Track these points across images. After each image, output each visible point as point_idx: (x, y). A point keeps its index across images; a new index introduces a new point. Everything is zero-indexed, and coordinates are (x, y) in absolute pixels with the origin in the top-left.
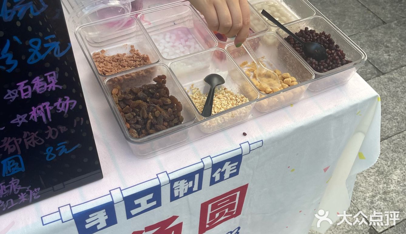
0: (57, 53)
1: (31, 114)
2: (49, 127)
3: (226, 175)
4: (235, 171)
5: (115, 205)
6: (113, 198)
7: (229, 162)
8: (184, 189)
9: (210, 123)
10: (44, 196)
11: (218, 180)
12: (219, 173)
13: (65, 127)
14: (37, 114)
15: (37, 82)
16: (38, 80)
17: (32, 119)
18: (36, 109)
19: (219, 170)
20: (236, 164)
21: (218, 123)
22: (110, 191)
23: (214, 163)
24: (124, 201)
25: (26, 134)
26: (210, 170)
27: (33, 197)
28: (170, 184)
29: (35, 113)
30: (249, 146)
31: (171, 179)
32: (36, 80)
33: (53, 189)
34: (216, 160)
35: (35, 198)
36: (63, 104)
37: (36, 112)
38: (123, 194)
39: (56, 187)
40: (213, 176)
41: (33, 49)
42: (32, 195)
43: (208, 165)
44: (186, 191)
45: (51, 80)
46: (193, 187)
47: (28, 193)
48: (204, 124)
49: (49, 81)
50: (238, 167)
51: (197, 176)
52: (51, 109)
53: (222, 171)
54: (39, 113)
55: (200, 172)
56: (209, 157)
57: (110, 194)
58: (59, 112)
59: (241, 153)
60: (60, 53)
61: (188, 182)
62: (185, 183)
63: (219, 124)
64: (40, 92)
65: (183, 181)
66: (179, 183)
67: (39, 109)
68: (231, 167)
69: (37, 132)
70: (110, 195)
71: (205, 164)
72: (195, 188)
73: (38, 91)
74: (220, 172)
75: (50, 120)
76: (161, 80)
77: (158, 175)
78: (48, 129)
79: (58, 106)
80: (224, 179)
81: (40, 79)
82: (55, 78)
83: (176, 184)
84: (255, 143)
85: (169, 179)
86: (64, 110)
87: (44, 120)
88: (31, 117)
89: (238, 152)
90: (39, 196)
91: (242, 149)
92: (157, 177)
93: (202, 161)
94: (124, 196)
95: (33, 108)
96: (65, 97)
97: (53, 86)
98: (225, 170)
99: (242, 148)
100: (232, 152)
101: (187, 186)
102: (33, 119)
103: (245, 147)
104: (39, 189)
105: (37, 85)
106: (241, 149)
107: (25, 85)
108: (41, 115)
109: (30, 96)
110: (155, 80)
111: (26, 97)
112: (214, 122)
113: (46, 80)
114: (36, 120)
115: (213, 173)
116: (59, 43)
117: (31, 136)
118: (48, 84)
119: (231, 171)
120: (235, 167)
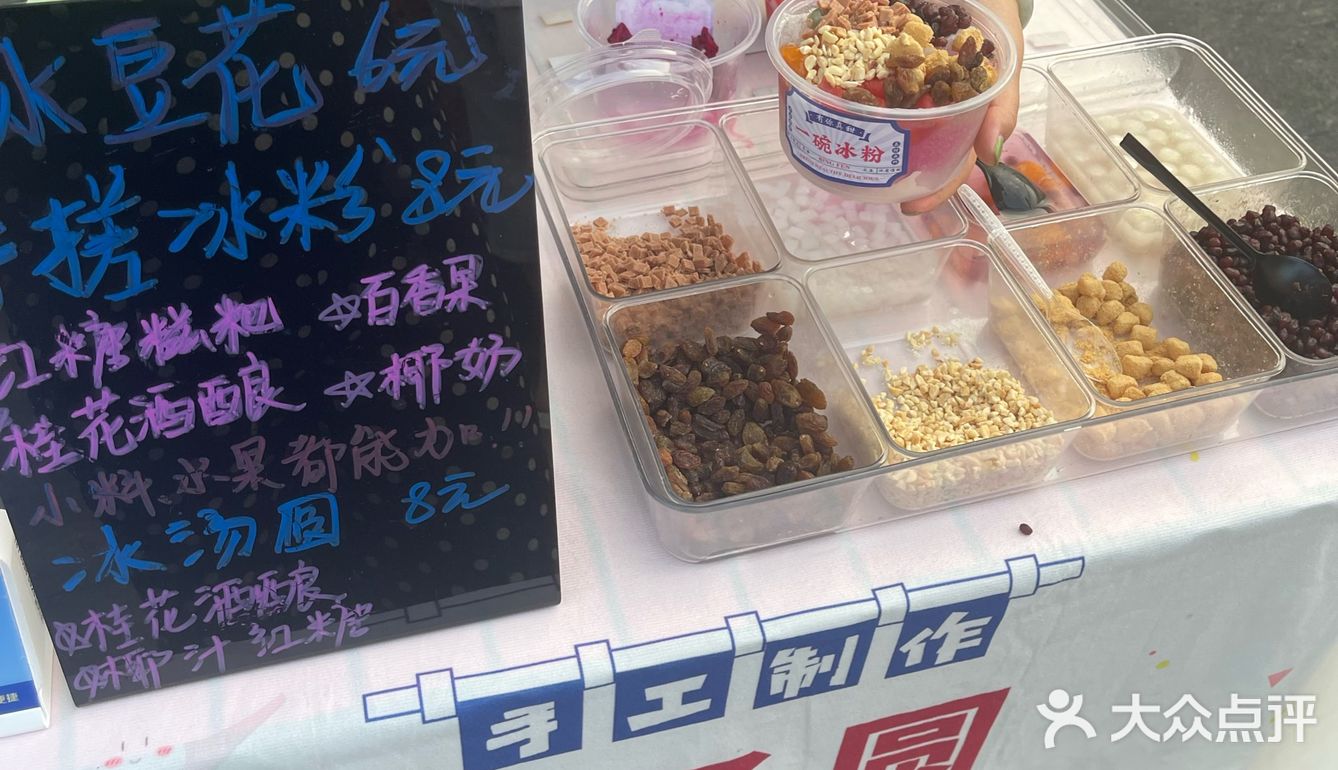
0: (489, 202)
1: (386, 375)
2: (429, 420)
3: (945, 653)
4: (976, 642)
5: (585, 692)
6: (584, 670)
7: (964, 614)
8: (804, 676)
9: (918, 475)
10: (379, 633)
11: (916, 665)
12: (924, 644)
13: (474, 428)
14: (402, 378)
15: (420, 279)
16: (423, 273)
17: (385, 390)
18: (402, 359)
19: (926, 632)
20: (985, 621)
21: (945, 479)
22: (576, 647)
23: (911, 610)
24: (614, 685)
25: (360, 431)
26: (897, 630)
27: (348, 629)
28: (763, 654)
29: (398, 374)
30: (1035, 571)
31: (769, 639)
32: (418, 275)
33: (407, 617)
34: (920, 601)
35: (353, 633)
36: (481, 354)
37: (402, 373)
38: (616, 662)
39: (415, 611)
40: (904, 649)
41: (423, 181)
42: (347, 623)
43: (893, 611)
44: (807, 683)
45: (458, 280)
46: (833, 675)
47: (337, 615)
48: (897, 476)
49: (454, 282)
50: (987, 633)
51: (851, 643)
52: (444, 366)
53: (933, 638)
54: (410, 375)
55: (865, 630)
56: (900, 588)
57: (577, 656)
58: (467, 378)
59: (1007, 591)
60: (499, 200)
61: (820, 655)
62: (810, 658)
63: (948, 483)
64: (422, 311)
65: (806, 652)
66: (792, 654)
67: (412, 363)
68: (967, 630)
69: (393, 432)
70: (575, 659)
71: (883, 607)
72: (839, 678)
73: (417, 309)
74: (927, 640)
75: (437, 401)
76: (777, 326)
77: (730, 620)
78: (426, 427)
79: (467, 360)
80: (937, 663)
81: (428, 271)
82: (471, 276)
83: (782, 657)
84: (1059, 565)
85: (764, 640)
86: (481, 375)
87: (420, 398)
88: (385, 384)
89: (998, 585)
90: (366, 629)
91: (1013, 576)
92: (725, 625)
93: (875, 598)
94: (619, 670)
95: (395, 357)
96: (492, 337)
97: (461, 299)
98: (946, 635)
99: (1011, 575)
100: (976, 582)
101: (816, 668)
102: (388, 392)
103: (1023, 570)
104: (369, 607)
105: (417, 291)
106: (1007, 576)
107: (385, 284)
108: (413, 381)
109: (390, 321)
110: (756, 325)
111: (380, 323)
112: (931, 476)
113: (445, 277)
114: (396, 396)
115: (904, 638)
116: (500, 170)
117: (375, 439)
118: (449, 290)
119: (962, 641)
120: (978, 632)
